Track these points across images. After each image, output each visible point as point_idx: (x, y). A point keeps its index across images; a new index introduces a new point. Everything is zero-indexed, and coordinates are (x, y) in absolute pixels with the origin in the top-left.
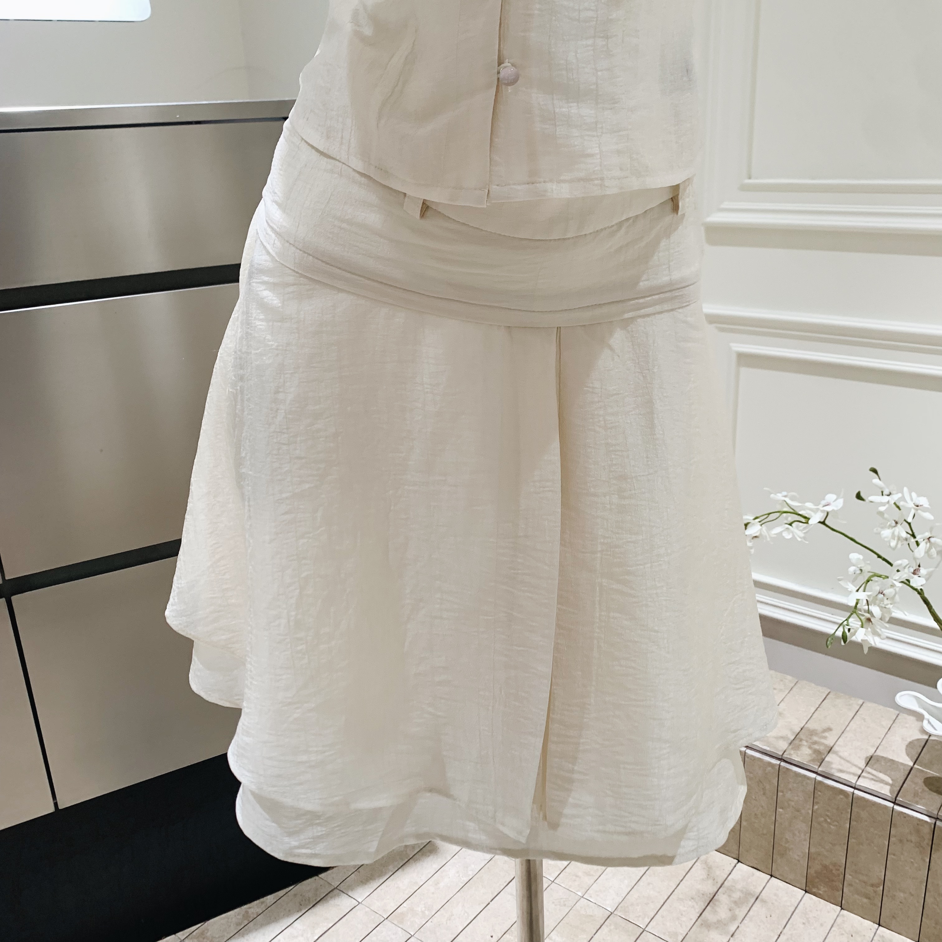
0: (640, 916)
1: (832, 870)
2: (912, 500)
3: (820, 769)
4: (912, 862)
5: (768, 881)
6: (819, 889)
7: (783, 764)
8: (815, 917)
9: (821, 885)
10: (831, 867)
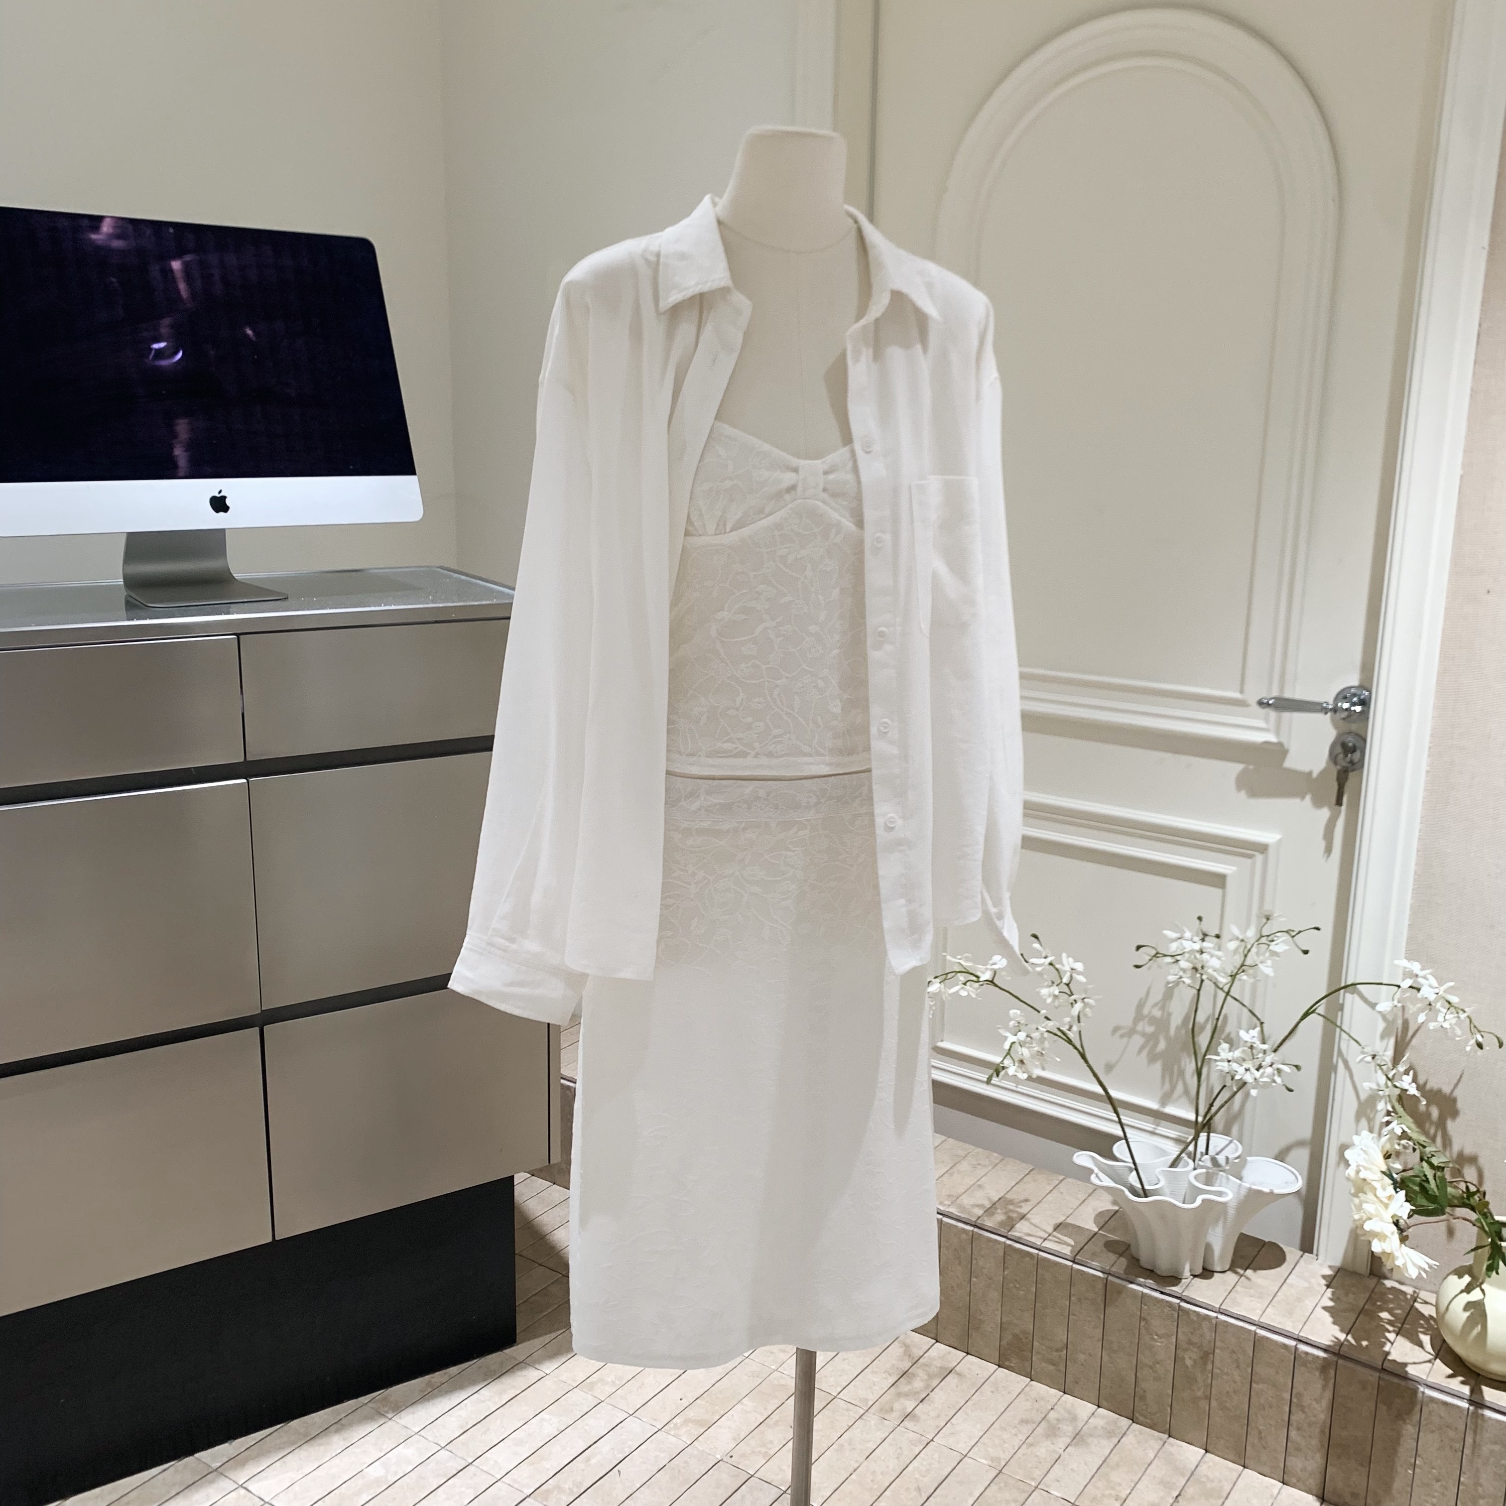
0: (832, 1385)
1: (1021, 1339)
2: (1068, 963)
3: (1009, 1233)
4: (1089, 1321)
5: (964, 1358)
6: (1011, 1362)
7: (976, 1230)
8: (1004, 1387)
9: (1012, 1357)
10: (1021, 1336)
